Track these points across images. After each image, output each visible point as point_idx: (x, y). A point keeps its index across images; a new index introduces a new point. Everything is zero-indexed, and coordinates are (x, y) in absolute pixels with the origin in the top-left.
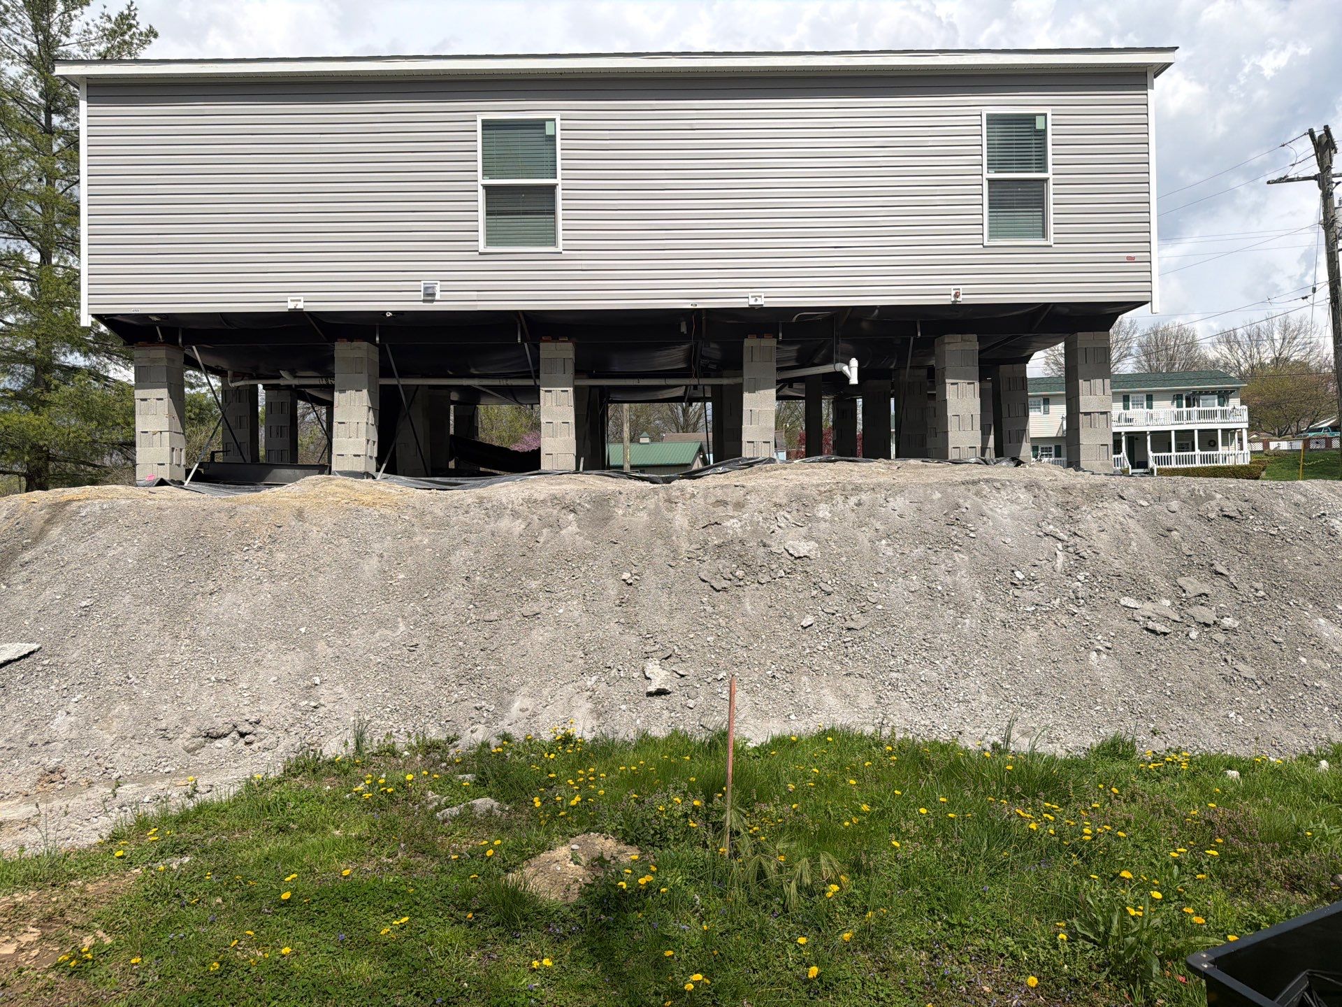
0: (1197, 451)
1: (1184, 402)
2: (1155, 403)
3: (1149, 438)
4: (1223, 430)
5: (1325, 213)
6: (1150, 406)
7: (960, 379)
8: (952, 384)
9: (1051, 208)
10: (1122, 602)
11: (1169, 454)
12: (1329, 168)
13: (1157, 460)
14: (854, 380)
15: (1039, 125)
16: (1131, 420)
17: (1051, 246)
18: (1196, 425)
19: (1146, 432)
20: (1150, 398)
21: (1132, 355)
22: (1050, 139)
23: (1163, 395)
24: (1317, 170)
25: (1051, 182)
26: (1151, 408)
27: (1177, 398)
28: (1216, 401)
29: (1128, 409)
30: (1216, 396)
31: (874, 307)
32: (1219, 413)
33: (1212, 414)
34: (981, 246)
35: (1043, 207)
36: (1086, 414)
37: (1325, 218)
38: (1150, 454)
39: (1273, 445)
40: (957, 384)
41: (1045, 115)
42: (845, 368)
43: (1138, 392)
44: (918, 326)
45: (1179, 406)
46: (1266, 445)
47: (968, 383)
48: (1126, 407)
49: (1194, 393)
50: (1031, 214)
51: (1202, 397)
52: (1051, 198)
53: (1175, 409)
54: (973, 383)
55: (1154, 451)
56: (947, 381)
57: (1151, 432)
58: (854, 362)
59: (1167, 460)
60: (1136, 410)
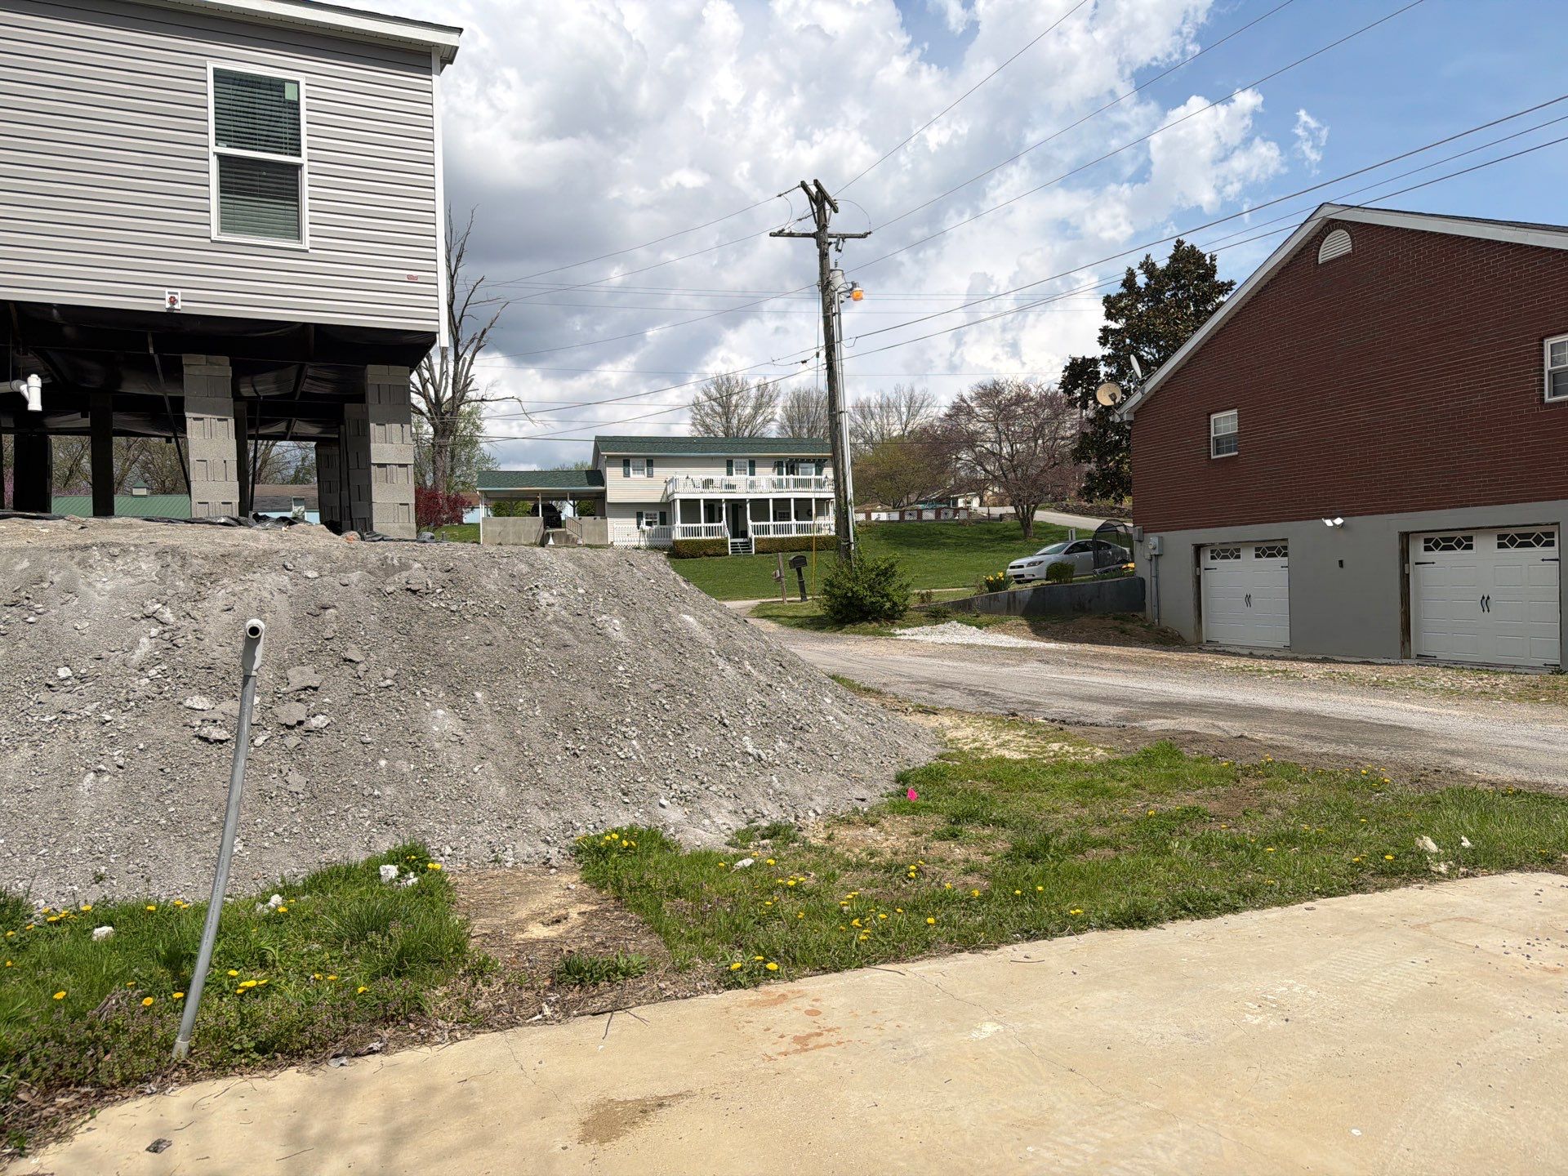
0: (794, 521)
1: (785, 469)
2: (757, 470)
3: (748, 506)
4: (817, 500)
5: (822, 274)
6: (752, 473)
7: (208, 414)
8: (195, 419)
9: (306, 203)
10: (188, 703)
11: (767, 523)
12: (825, 226)
13: (756, 530)
14: (35, 404)
15: (290, 94)
16: (733, 487)
17: (307, 251)
18: (793, 494)
19: (745, 500)
20: (752, 464)
21: (775, 420)
22: (304, 115)
23: (765, 462)
24: (814, 229)
25: (305, 169)
26: (754, 474)
27: (778, 465)
28: (814, 469)
29: (732, 475)
30: (813, 465)
31: (49, 306)
32: (813, 482)
33: (806, 483)
34: (209, 241)
35: (297, 200)
36: (380, 465)
37: (822, 280)
38: (750, 523)
39: (874, 516)
40: (202, 419)
41: (297, 83)
42: (23, 388)
43: (741, 457)
44: (150, 340)
45: (780, 473)
46: (868, 516)
47: (219, 420)
48: (730, 473)
49: (797, 460)
50: (283, 207)
51: (801, 465)
52: (306, 191)
53: (775, 477)
54: (226, 420)
55: (753, 520)
56: (187, 414)
57: (751, 500)
58: (35, 381)
59: (766, 530)
60: (739, 476)
